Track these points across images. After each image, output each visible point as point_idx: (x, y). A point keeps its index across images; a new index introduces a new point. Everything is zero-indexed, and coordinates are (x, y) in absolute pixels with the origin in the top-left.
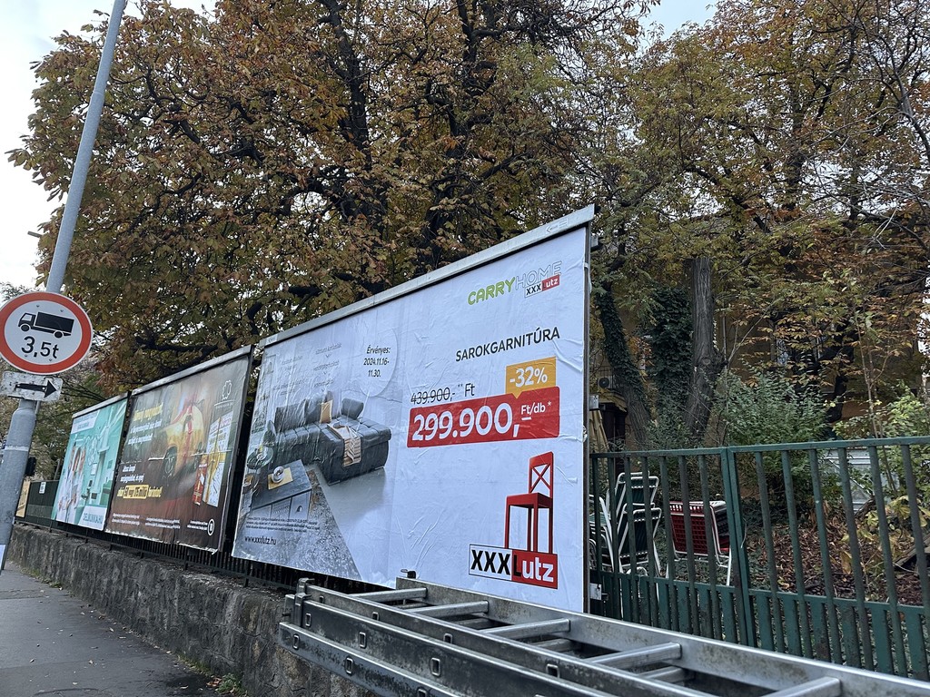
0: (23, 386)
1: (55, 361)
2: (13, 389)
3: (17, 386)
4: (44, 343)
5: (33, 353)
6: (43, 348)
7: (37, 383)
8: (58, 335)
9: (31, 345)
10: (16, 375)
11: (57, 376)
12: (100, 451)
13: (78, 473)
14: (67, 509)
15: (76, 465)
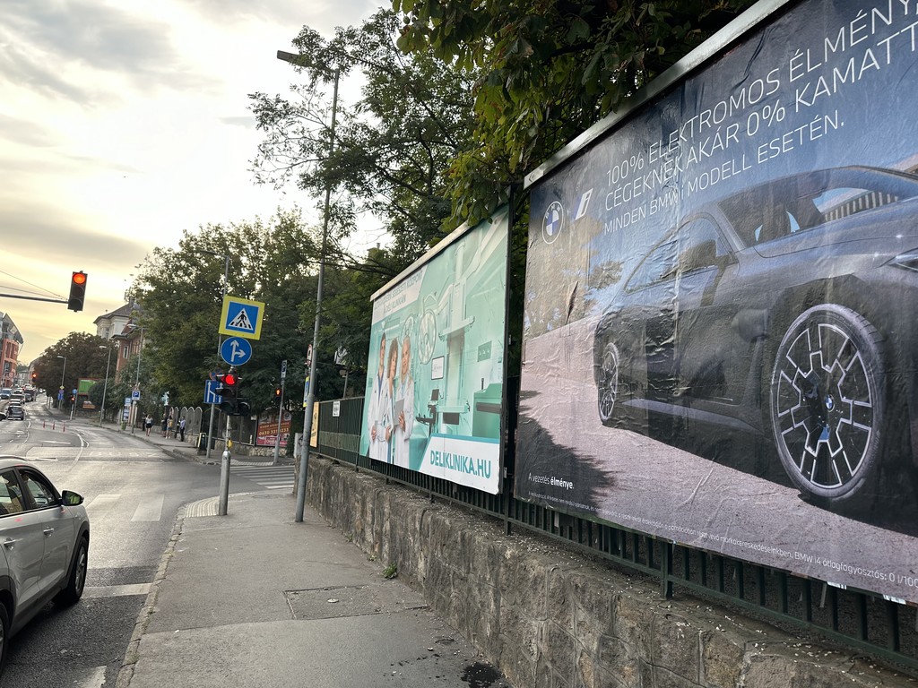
12: (445, 332)
13: (399, 381)
14: (389, 440)
15: (393, 368)
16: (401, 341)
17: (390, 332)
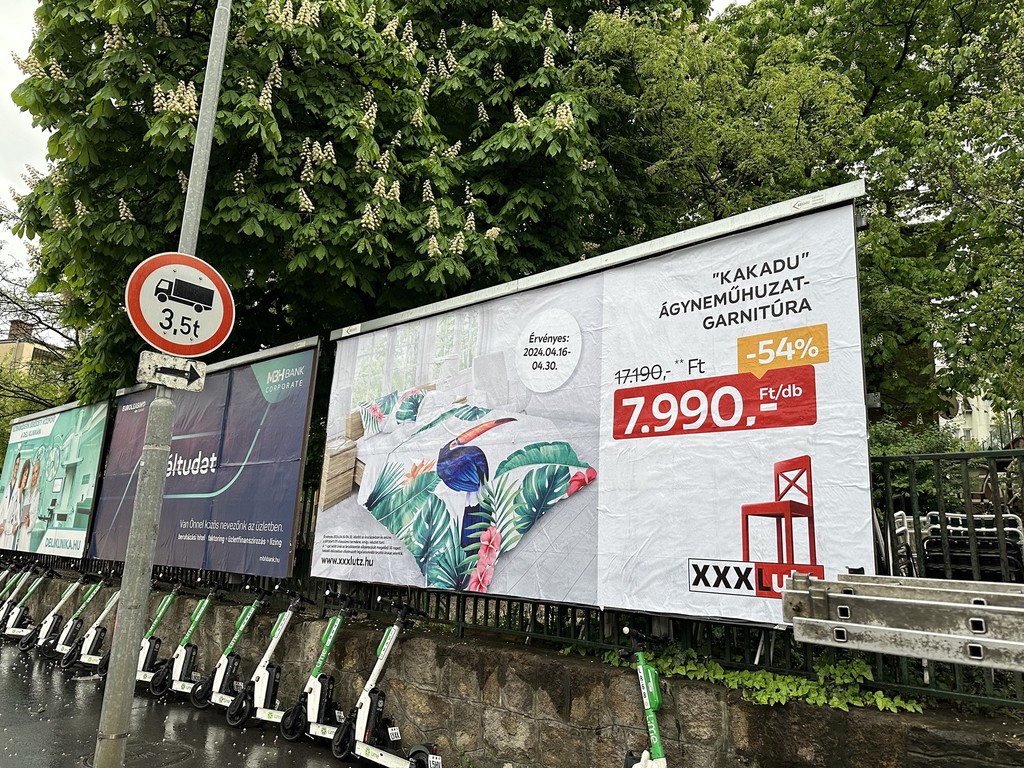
0: (164, 370)
1: (197, 341)
2: (152, 374)
3: (156, 371)
4: (184, 318)
5: (172, 330)
6: (183, 324)
7: (179, 367)
8: (199, 309)
9: (169, 319)
10: (155, 356)
11: (200, 359)
12: (65, 463)
13: (29, 490)
14: (15, 534)
15: (24, 481)
16: (34, 462)
17: (24, 454)
